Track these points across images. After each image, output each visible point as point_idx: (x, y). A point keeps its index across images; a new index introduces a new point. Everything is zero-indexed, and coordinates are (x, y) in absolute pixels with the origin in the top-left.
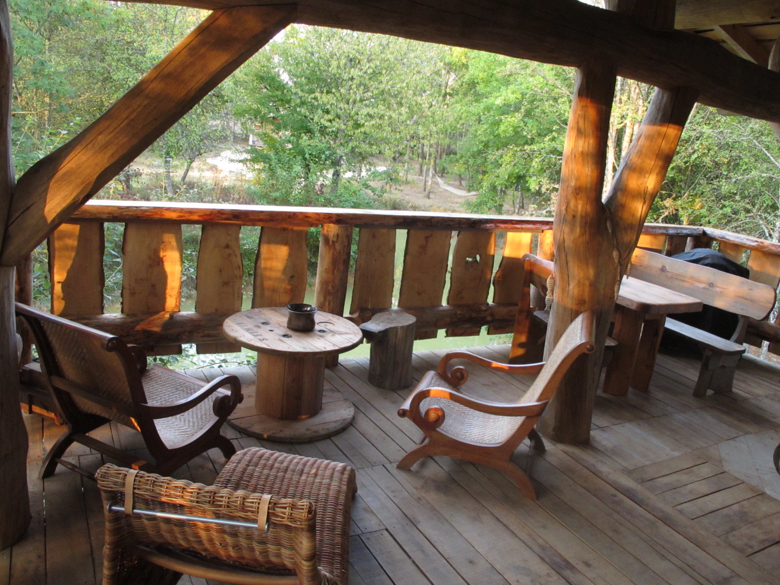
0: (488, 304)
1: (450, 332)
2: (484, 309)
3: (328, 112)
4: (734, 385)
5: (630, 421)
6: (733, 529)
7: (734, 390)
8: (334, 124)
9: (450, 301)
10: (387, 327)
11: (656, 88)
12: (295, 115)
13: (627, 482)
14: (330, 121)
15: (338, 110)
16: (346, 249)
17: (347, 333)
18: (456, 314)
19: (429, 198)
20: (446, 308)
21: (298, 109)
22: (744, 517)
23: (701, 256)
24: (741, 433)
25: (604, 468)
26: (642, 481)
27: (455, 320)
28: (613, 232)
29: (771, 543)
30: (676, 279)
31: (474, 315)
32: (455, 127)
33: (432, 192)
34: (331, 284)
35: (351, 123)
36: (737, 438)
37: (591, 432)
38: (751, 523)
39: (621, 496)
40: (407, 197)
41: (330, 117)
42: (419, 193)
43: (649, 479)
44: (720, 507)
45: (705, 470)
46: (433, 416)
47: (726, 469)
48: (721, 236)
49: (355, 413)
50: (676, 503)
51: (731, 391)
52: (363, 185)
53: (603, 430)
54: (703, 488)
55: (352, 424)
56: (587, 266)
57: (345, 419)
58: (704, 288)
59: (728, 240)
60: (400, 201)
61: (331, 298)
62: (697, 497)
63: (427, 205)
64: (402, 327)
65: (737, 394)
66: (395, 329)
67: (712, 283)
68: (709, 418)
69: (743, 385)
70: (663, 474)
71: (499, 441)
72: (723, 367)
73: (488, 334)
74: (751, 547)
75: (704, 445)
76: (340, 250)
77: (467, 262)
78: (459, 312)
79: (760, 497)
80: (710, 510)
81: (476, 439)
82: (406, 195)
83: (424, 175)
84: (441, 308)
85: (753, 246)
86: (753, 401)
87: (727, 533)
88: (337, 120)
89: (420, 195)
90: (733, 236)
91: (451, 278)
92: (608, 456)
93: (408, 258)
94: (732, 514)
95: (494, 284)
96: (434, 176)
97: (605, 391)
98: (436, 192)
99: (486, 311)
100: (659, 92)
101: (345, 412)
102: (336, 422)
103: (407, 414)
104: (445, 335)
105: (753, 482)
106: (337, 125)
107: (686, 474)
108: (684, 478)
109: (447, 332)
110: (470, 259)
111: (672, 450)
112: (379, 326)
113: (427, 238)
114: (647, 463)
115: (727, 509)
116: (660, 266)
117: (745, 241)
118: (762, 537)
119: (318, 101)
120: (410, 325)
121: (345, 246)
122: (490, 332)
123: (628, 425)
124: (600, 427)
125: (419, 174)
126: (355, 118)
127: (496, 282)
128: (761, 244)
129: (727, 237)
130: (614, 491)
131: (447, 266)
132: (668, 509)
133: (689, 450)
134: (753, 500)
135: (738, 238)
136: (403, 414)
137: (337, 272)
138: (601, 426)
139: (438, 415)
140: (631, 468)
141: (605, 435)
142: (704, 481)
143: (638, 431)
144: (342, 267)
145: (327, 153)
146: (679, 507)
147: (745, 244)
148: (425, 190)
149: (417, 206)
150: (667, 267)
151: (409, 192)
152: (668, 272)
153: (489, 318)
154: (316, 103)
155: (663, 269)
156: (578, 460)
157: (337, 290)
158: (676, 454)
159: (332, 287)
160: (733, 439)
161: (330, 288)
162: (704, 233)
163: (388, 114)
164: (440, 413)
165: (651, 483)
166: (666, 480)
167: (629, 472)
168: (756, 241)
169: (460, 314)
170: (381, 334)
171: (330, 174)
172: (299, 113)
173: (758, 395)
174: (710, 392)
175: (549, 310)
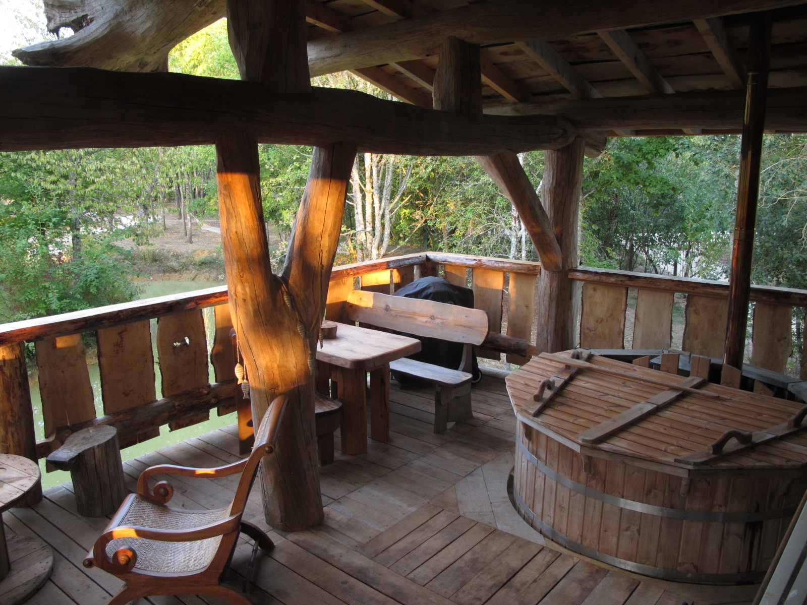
0: (210, 385)
1: (174, 425)
2: (206, 392)
3: (51, 173)
4: (473, 409)
5: (368, 482)
6: (464, 583)
7: (475, 414)
8: (60, 185)
9: (165, 393)
10: (80, 451)
11: (314, 148)
12: (11, 181)
13: (358, 560)
14: (54, 183)
15: (61, 170)
16: (18, 371)
17: (20, 478)
18: (174, 406)
19: (191, 243)
20: (162, 402)
21: (13, 175)
22: (476, 566)
23: (424, 286)
24: (478, 465)
25: (336, 551)
26: (375, 555)
27: (175, 412)
28: (292, 306)
29: (499, 588)
30: (400, 316)
31: (195, 402)
32: (205, 164)
33: (194, 235)
34: (10, 413)
35: (79, 182)
36: (475, 472)
37: (324, 508)
38: (482, 569)
39: (352, 580)
40: (167, 245)
41: (53, 178)
42: (181, 238)
43: (382, 550)
44: (452, 561)
45: (441, 520)
46: (122, 559)
47: (461, 513)
48: (443, 260)
49: (55, 561)
50: (409, 571)
51: (472, 417)
52: (106, 247)
53: (339, 502)
54: (436, 543)
55: (49, 579)
56: (271, 348)
57: (39, 576)
58: (426, 322)
59: (450, 262)
60: (160, 251)
61: (13, 429)
62: (430, 556)
63: (190, 251)
64: (98, 446)
65: (478, 418)
66: (92, 449)
67: (433, 316)
68: (449, 456)
69: (483, 406)
70: (398, 539)
71: (205, 564)
72: (456, 398)
73: (219, 415)
74: (479, 599)
75: (442, 490)
76: (10, 374)
77: (175, 347)
78: (177, 404)
79: (491, 536)
80: (443, 567)
81: (180, 568)
82: (166, 243)
83: (183, 218)
84: (156, 404)
85: (473, 265)
86: (493, 423)
87: (458, 590)
88: (62, 180)
89: (181, 240)
90: (454, 258)
91: (160, 369)
92: (342, 534)
93: (103, 360)
94: (463, 565)
95: (212, 363)
96: (191, 218)
97: (344, 452)
98: (198, 235)
99: (208, 394)
100: (316, 150)
101: (40, 566)
102: (26, 584)
103: (94, 562)
104: (169, 429)
105: (486, 520)
106: (62, 186)
107: (422, 531)
108: (418, 537)
109: (170, 427)
110: (178, 344)
111: (409, 506)
112: (71, 451)
113: (120, 334)
114: (382, 530)
115: (459, 561)
116: (384, 306)
117: (465, 261)
118: (491, 583)
119: (35, 162)
120: (109, 441)
121: (16, 368)
122: (220, 414)
123: (365, 488)
124: (335, 500)
125: (178, 217)
126: (83, 175)
127: (214, 361)
128: (479, 262)
129: (449, 260)
130: (345, 577)
131: (153, 357)
132: (399, 581)
133: (426, 501)
134: (484, 542)
135: (458, 259)
136: (89, 564)
137: (13, 398)
138: (337, 498)
139: (128, 556)
140: (365, 541)
141: (340, 508)
142: (439, 534)
143: (376, 493)
144: (18, 392)
145: (54, 220)
146: (412, 575)
147: (465, 264)
148: (186, 235)
149: (178, 254)
150: (391, 306)
151: (169, 240)
152: (392, 310)
153: (213, 401)
154: (34, 165)
155: (387, 309)
156: (307, 548)
157: (19, 418)
158: (413, 509)
159: (12, 416)
160: (470, 474)
161: (9, 418)
162: (428, 258)
163: (119, 166)
164: (130, 554)
165: (385, 554)
166: (402, 544)
167: (361, 548)
168: (475, 260)
169: (179, 405)
170: (74, 462)
171: (68, 239)
172: (16, 179)
173: (498, 415)
174: (450, 425)
175: (248, 397)
